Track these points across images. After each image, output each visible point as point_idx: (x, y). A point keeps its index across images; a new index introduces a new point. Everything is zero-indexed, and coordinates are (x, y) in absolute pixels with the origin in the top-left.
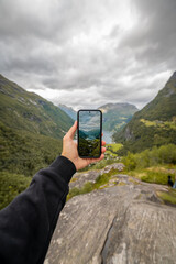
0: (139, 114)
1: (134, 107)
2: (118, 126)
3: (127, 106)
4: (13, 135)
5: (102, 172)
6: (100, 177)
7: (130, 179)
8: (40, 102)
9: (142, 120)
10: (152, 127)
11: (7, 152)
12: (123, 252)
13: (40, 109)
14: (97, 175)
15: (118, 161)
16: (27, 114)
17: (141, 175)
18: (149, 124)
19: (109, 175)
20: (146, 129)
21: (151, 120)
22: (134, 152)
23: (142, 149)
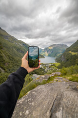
0: (69, 49)
1: (66, 46)
2: (58, 55)
3: (62, 45)
4: (13, 59)
5: (50, 75)
6: (50, 78)
7: (64, 79)
8: (24, 44)
9: (70, 52)
10: (75, 55)
11: (11, 66)
12: (61, 111)
13: (24, 47)
14: (48, 77)
15: (58, 71)
16: (18, 50)
17: (69, 78)
18: (73, 53)
19: (54, 77)
20: (72, 56)
21: (75, 52)
22: (66, 67)
23: (70, 66)
